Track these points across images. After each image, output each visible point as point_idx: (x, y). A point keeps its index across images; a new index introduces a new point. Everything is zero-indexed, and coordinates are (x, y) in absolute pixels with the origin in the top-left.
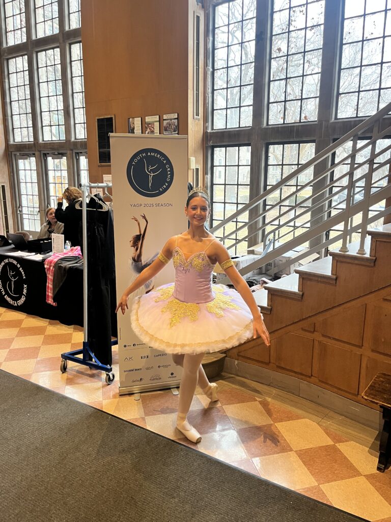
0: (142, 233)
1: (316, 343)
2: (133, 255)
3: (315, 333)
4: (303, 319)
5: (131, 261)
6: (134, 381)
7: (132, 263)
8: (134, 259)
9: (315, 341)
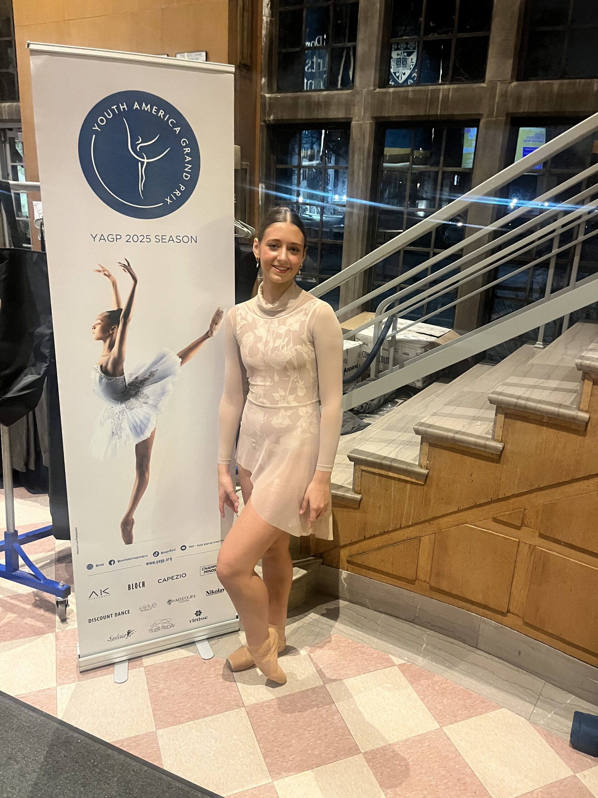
0: (124, 306)
1: (524, 549)
2: (102, 360)
3: (524, 528)
4: (499, 500)
5: (98, 376)
6: (112, 639)
7: (101, 379)
8: (104, 370)
9: (521, 544)
